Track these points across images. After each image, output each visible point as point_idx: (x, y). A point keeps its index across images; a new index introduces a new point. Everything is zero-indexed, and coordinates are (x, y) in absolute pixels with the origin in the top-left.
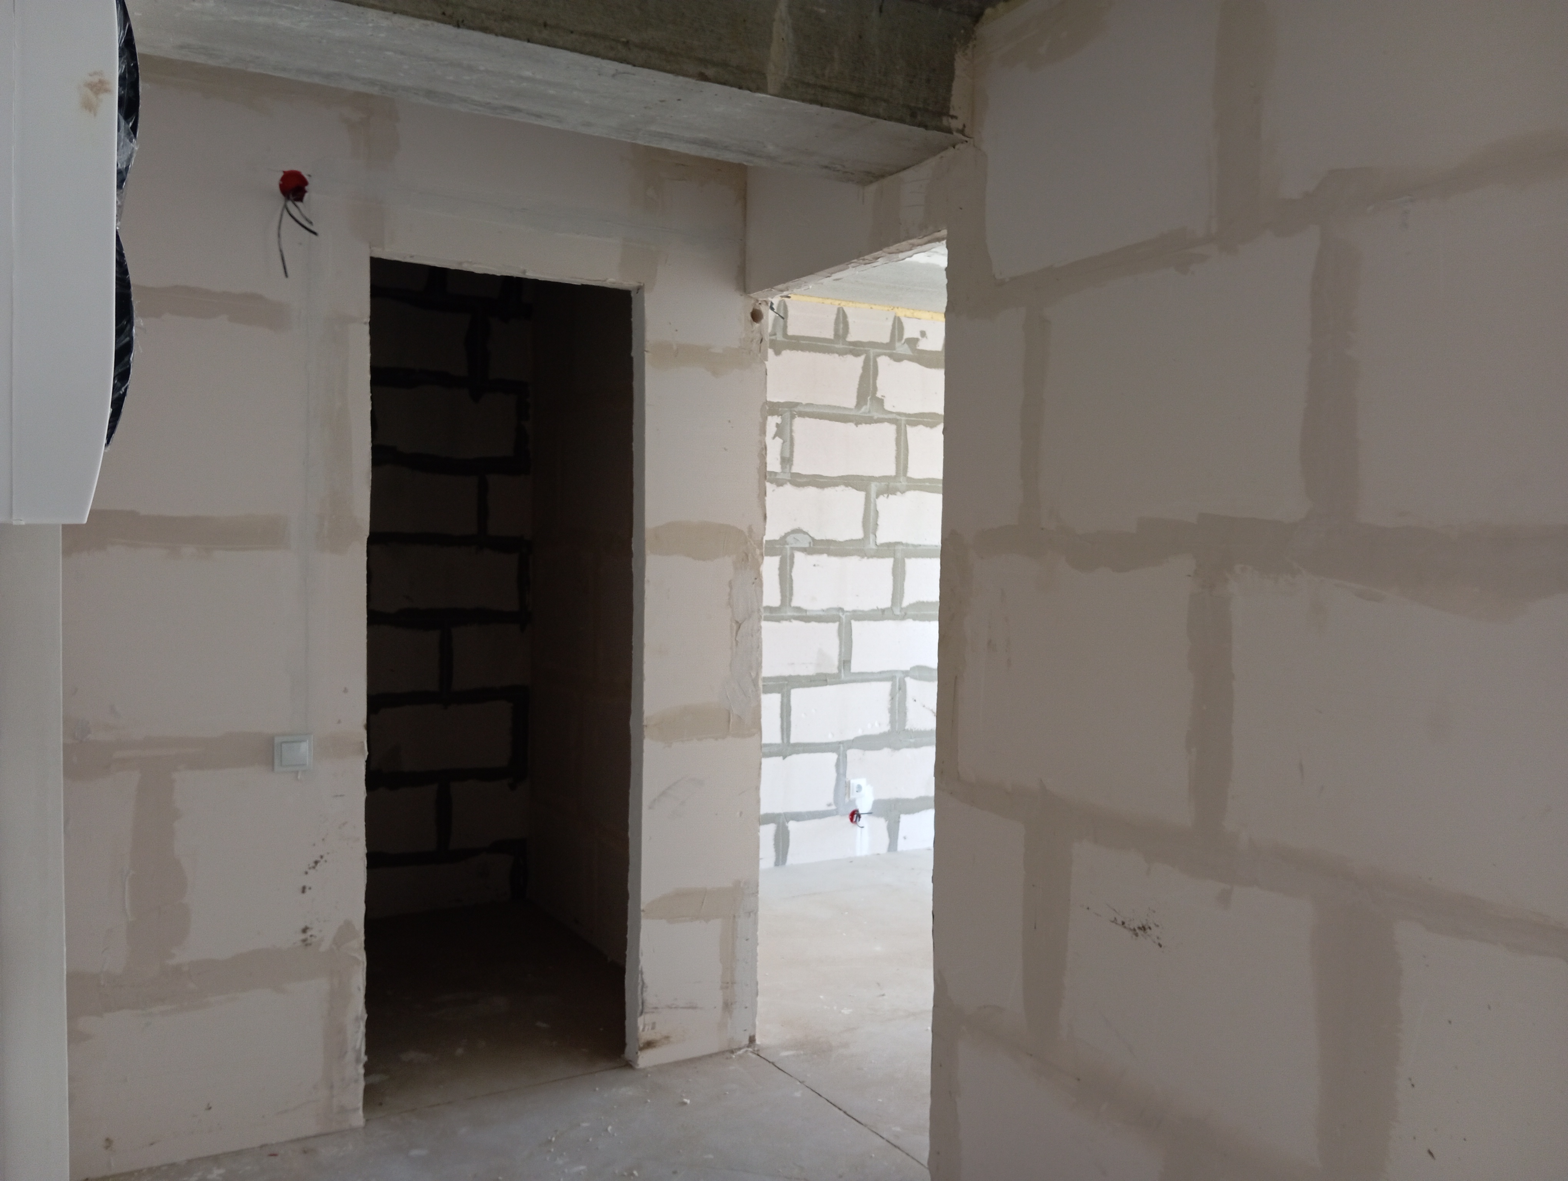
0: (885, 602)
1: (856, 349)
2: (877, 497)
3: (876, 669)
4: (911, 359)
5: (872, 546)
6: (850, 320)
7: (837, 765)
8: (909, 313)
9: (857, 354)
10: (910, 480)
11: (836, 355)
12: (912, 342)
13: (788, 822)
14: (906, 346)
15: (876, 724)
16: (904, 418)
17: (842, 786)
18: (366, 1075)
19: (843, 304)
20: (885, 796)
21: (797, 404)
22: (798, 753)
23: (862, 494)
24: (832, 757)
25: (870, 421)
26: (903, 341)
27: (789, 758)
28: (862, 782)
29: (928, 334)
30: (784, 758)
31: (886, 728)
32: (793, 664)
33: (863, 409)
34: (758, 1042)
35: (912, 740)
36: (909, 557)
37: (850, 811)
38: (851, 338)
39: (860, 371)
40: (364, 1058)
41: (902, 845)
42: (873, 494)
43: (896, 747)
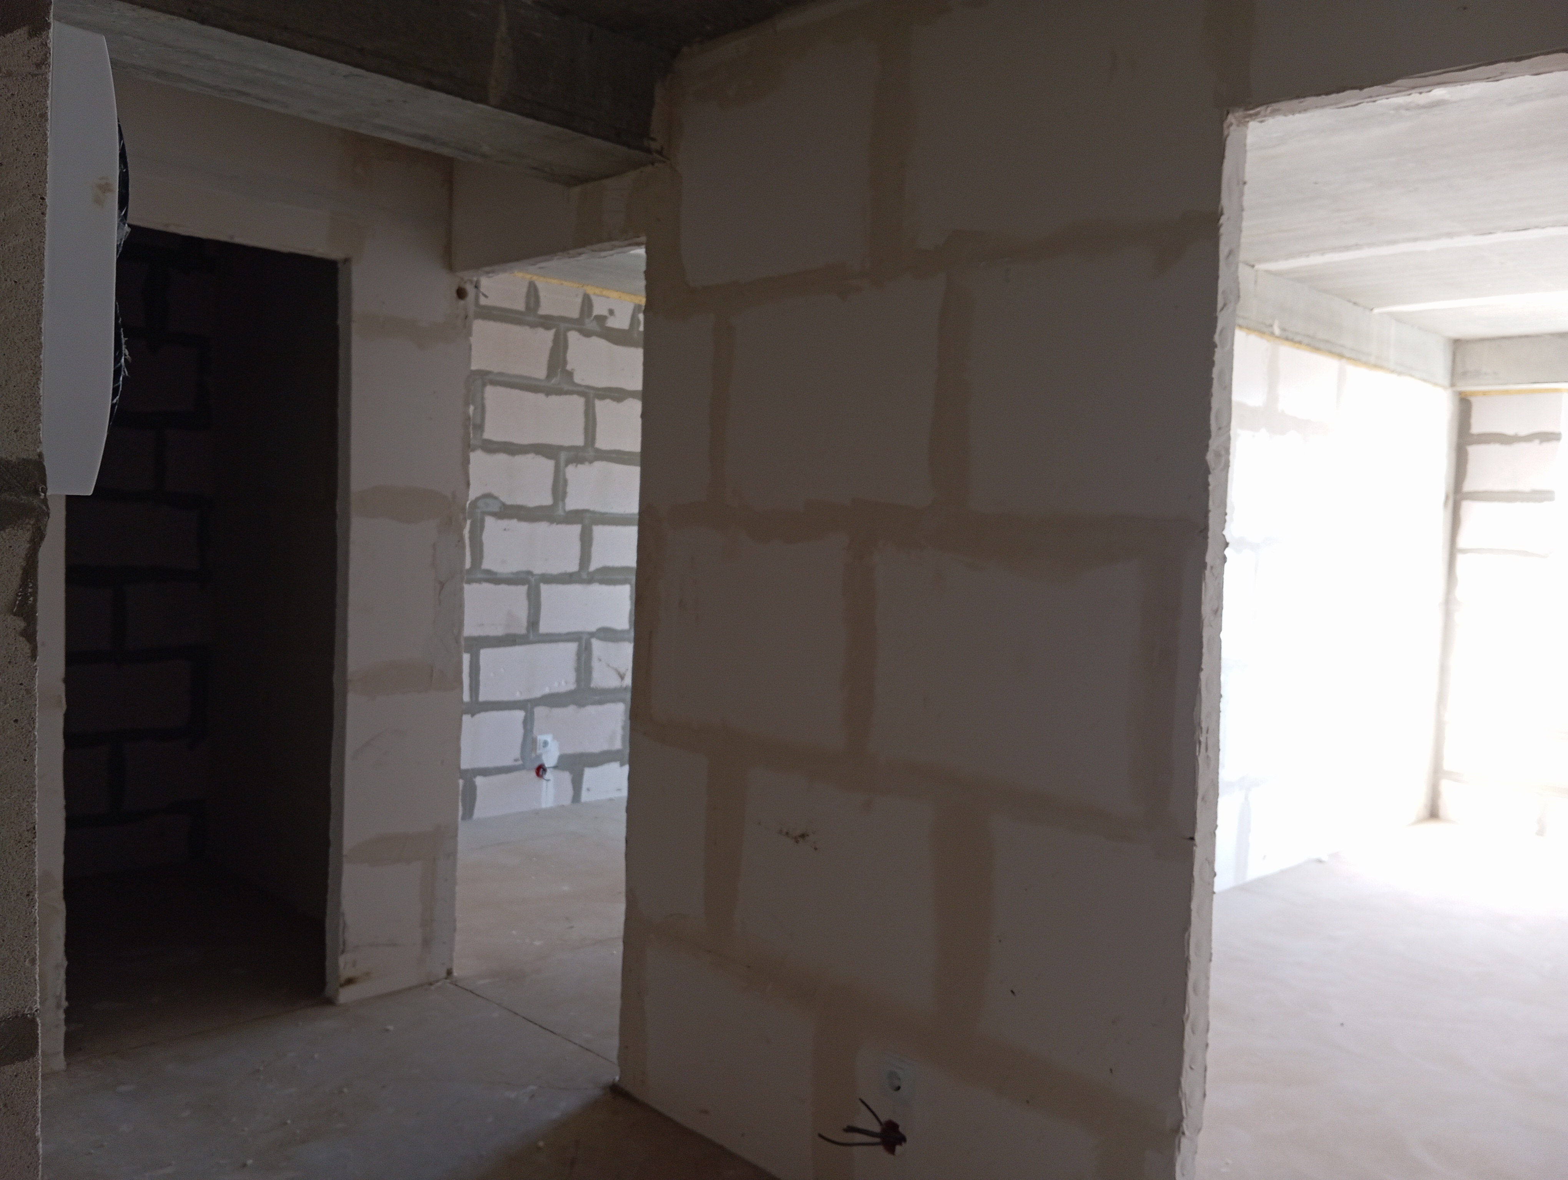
0: (573, 566)
1: (547, 322)
2: (566, 465)
3: (564, 630)
4: (600, 335)
5: (560, 512)
6: (542, 294)
7: (525, 722)
8: (598, 291)
9: (547, 328)
10: (598, 451)
11: (527, 328)
12: (601, 319)
13: (475, 777)
14: (594, 323)
15: (563, 683)
16: (592, 392)
17: (529, 742)
18: (67, 1021)
19: (535, 278)
20: (570, 750)
21: (488, 373)
22: (486, 710)
23: (551, 463)
24: (520, 715)
25: (560, 392)
26: (592, 318)
27: (477, 716)
28: (549, 738)
29: (616, 312)
30: (473, 715)
31: (572, 686)
32: (483, 625)
33: (553, 381)
34: (456, 973)
35: (597, 698)
36: (597, 524)
37: (536, 765)
38: (542, 311)
39: (550, 344)
40: (65, 1004)
41: (585, 797)
42: (562, 463)
43: (581, 704)
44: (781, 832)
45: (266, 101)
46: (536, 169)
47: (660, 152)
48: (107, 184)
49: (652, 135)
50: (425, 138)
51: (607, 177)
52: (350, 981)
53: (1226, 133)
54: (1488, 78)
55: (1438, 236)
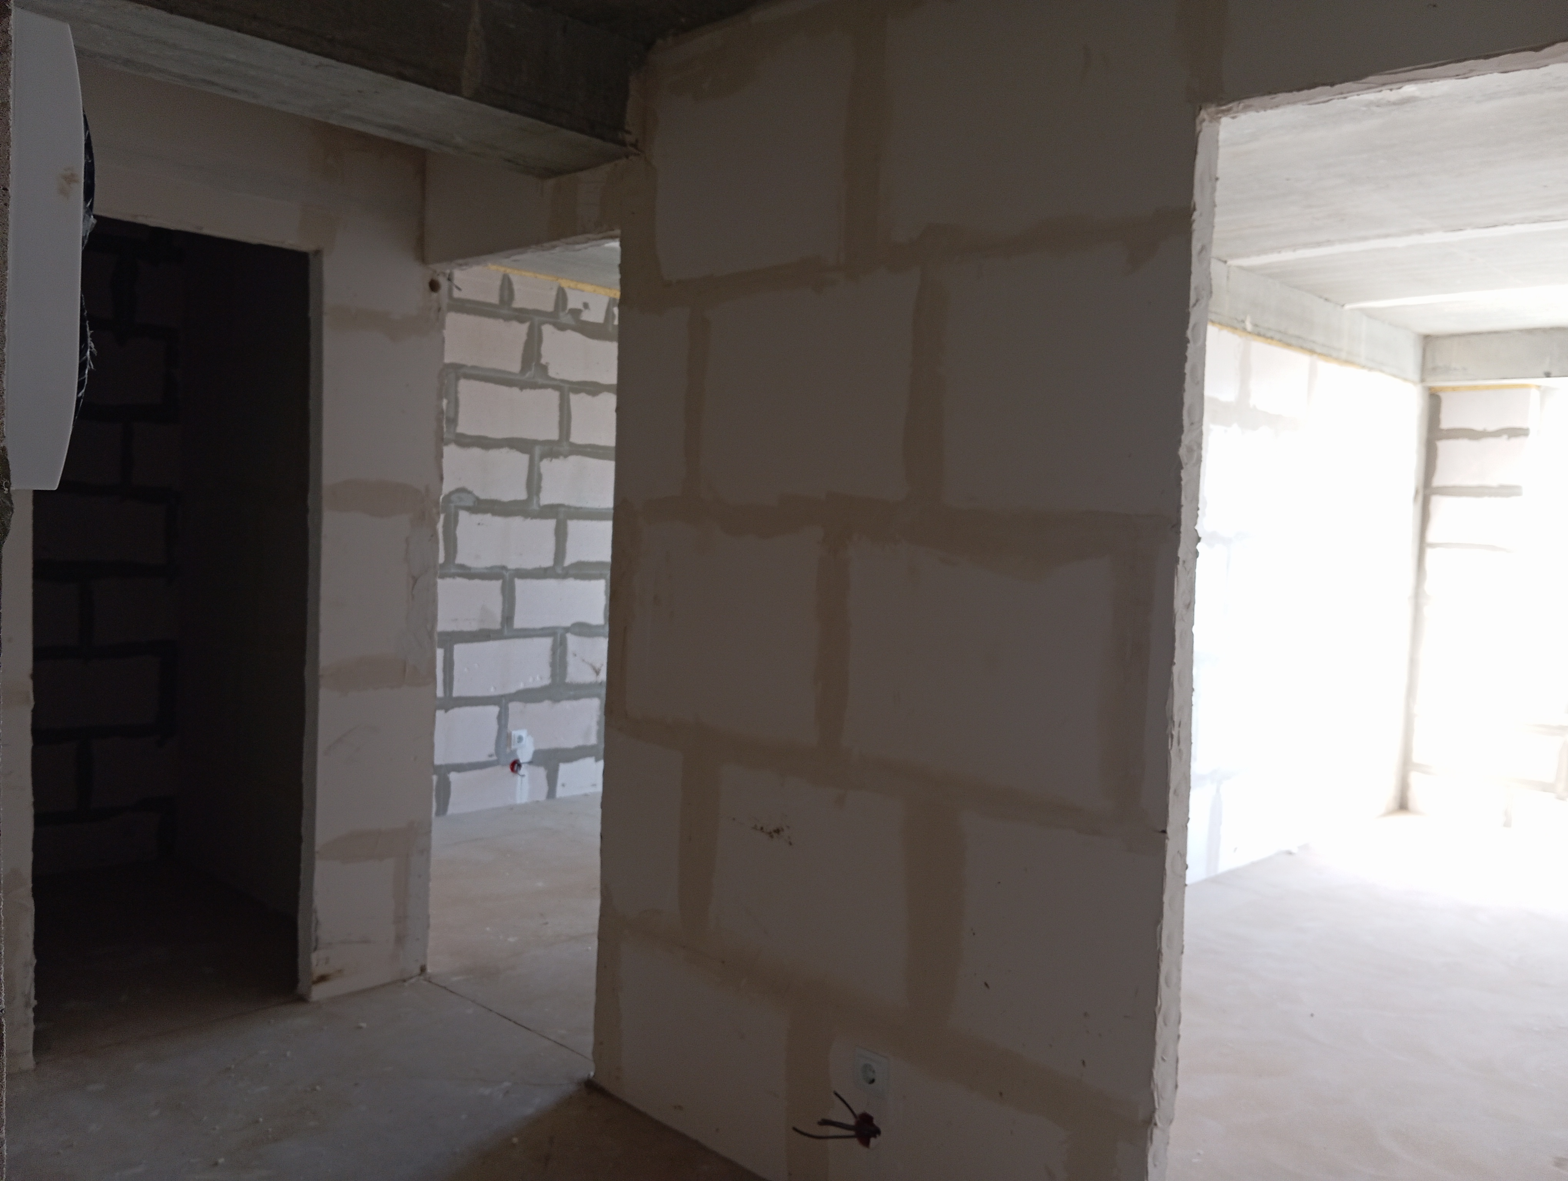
0: (547, 561)
1: (521, 315)
2: (541, 458)
3: (538, 625)
4: (575, 329)
5: (535, 507)
6: (516, 287)
7: (499, 718)
8: (572, 284)
9: (521, 321)
10: (572, 445)
11: (501, 321)
12: (576, 313)
13: (449, 772)
14: (569, 316)
15: (538, 678)
16: (567, 386)
17: (503, 737)
18: (36, 1020)
19: (508, 271)
20: (544, 746)
21: (462, 366)
22: (460, 706)
23: (525, 458)
24: (494, 710)
25: (534, 386)
26: (567, 311)
27: (451, 712)
28: (523, 733)
29: (591, 306)
30: (446, 711)
31: (547, 681)
32: (456, 620)
33: (528, 375)
34: (429, 970)
35: (572, 693)
36: (572, 518)
37: (511, 760)
38: (516, 304)
39: (525, 337)
40: (34, 1003)
41: (560, 792)
42: (537, 458)
43: (556, 700)
44: (755, 828)
45: (234, 91)
46: (509, 161)
47: (634, 145)
48: (73, 175)
49: (627, 128)
50: (397, 129)
51: (581, 169)
52: (323, 978)
53: (1198, 129)
54: (1457, 75)
55: (1409, 233)
